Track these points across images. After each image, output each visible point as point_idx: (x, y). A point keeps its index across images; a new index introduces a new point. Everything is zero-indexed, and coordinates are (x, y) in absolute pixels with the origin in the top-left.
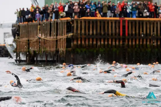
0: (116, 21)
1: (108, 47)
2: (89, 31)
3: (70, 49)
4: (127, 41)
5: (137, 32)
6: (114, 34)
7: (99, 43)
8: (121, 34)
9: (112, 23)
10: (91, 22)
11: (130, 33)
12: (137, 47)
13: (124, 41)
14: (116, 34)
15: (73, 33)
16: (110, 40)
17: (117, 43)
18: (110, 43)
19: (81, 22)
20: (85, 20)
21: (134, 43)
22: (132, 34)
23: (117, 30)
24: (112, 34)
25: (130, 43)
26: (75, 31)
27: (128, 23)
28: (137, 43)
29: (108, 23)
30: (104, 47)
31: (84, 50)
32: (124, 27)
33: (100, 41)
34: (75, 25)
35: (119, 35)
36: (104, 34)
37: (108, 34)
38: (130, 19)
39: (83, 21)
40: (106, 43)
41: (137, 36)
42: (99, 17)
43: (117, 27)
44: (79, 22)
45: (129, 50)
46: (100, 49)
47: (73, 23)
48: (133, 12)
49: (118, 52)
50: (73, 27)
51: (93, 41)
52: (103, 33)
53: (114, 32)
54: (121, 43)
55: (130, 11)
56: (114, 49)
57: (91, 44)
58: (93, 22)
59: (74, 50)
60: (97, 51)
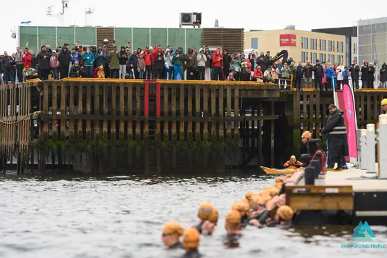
0: (135, 86)
1: (117, 138)
3: (35, 141)
4: (158, 125)
5: (182, 107)
6: (130, 113)
7: (97, 131)
8: (147, 112)
9: (126, 89)
10: (81, 87)
11: (166, 110)
12: (182, 137)
13: (152, 125)
14: (134, 113)
15: (42, 110)
16: (122, 125)
17: (138, 130)
18: (122, 129)
19: (59, 88)
20: (68, 85)
21: (174, 131)
22: (170, 113)
23: (138, 104)
24: (126, 113)
25: (166, 130)
26: (45, 106)
27: (162, 89)
28: (182, 130)
29: (118, 88)
30: (109, 139)
31: (64, 144)
32: (152, 99)
33: (101, 126)
34: (46, 93)
35: (142, 113)
36: (110, 113)
37: (118, 113)
38: (168, 81)
39: (62, 85)
40: (113, 130)
41: (182, 116)
43: (138, 98)
44: (55, 87)
45: (164, 144)
46: (101, 142)
47: (42, 90)
48: (176, 68)
49: (138, 148)
50: (42, 97)
51: (84, 127)
52: (106, 110)
53: (130, 107)
54: (146, 129)
56: (131, 143)
57: (80, 132)
58: (85, 87)
59: (42, 144)
60: (93, 146)
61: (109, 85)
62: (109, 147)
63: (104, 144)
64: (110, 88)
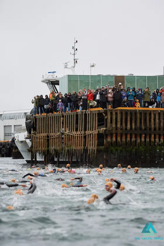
1: (150, 145)
2: (126, 125)
3: (102, 148)
6: (157, 129)
7: (139, 141)
9: (155, 114)
10: (129, 113)
14: (159, 129)
15: (106, 127)
16: (153, 136)
17: (162, 140)
18: (153, 140)
19: (116, 113)
20: (121, 112)
23: (162, 124)
24: (155, 129)
26: (109, 125)
29: (150, 114)
30: (145, 145)
31: (120, 149)
33: (141, 138)
34: (109, 117)
36: (145, 129)
37: (150, 129)
39: (118, 112)
40: (148, 140)
42: (138, 107)
44: (114, 113)
46: (141, 147)
47: (106, 115)
50: (106, 119)
51: (131, 138)
52: (143, 127)
53: (157, 126)
56: (158, 148)
57: (129, 141)
58: (131, 113)
59: (107, 149)
60: (136, 150)
61: (145, 112)
62: (145, 150)
63: (142, 149)
64: (145, 114)
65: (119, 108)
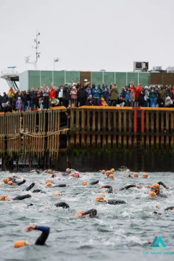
0: (128, 112)
1: (117, 147)
2: (91, 125)
3: (65, 150)
4: (143, 139)
5: (157, 126)
6: (125, 130)
7: (105, 142)
8: (135, 130)
9: (122, 114)
10: (94, 113)
11: (148, 128)
12: (158, 147)
13: (139, 139)
14: (128, 130)
15: (69, 127)
16: (120, 138)
17: (130, 142)
18: (120, 141)
19: (80, 113)
20: (86, 111)
21: (152, 142)
22: (150, 129)
23: (130, 124)
24: (123, 130)
25: (148, 142)
26: (72, 125)
27: (145, 114)
28: (157, 141)
29: (117, 114)
30: (112, 147)
31: (84, 151)
32: (139, 120)
33: (107, 140)
34: (72, 116)
35: (133, 130)
36: (112, 130)
37: (117, 130)
38: (148, 108)
39: (83, 111)
40: (115, 142)
41: (158, 132)
42: (105, 106)
43: (130, 120)
44: (78, 112)
45: (146, 151)
46: (107, 150)
47: (69, 114)
48: (151, 99)
49: (130, 154)
50: (69, 119)
51: (96, 140)
52: (110, 128)
53: (125, 126)
54: (135, 141)
55: (148, 98)
56: (126, 151)
57: (94, 143)
58: (97, 113)
59: (70, 151)
60: (102, 152)
61: (112, 111)
62: (112, 153)
63: (108, 151)
64: (112, 113)
65: (83, 107)
